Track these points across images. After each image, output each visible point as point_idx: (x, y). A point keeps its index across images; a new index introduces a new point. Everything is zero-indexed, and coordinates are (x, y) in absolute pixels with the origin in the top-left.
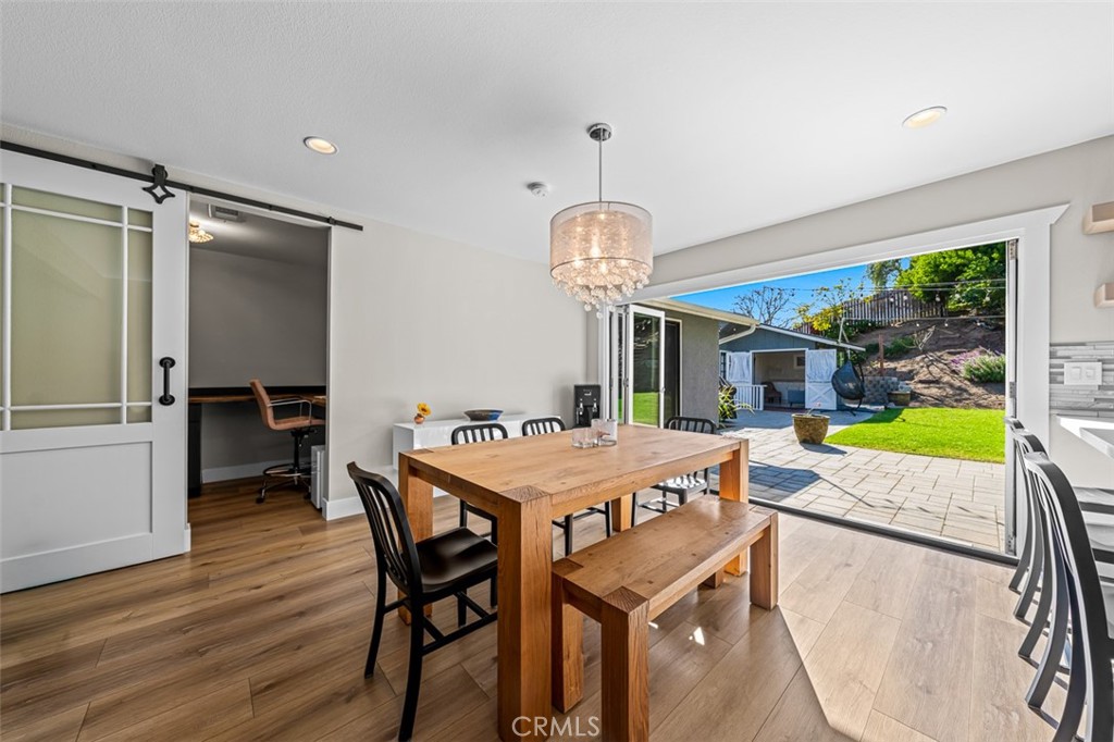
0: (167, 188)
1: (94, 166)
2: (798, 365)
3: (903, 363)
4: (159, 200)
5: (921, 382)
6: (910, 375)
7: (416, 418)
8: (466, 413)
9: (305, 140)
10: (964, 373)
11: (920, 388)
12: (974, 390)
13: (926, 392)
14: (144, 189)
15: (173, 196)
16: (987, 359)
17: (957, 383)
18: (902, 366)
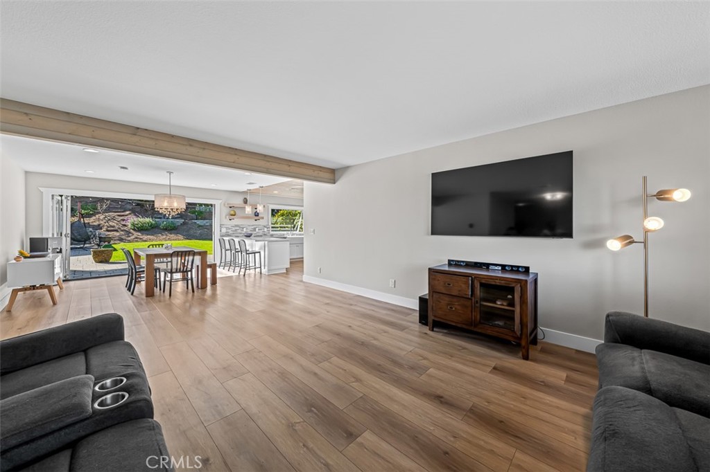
6: (99, 227)
10: (130, 226)
12: (137, 234)
17: (126, 230)
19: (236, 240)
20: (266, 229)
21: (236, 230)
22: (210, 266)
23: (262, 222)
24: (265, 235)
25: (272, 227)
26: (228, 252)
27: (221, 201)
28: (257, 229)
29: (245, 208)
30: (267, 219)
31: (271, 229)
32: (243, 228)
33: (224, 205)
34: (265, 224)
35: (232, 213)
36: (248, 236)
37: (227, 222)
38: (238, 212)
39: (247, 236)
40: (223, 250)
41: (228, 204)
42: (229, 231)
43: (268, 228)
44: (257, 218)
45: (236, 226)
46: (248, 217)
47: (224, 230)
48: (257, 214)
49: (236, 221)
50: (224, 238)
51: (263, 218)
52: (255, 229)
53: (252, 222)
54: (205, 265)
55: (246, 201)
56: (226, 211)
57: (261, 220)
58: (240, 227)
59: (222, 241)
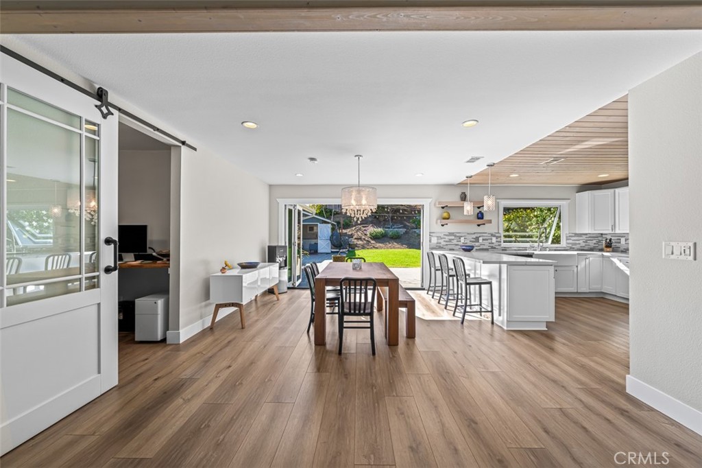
0: (109, 107)
1: (62, 80)
2: (310, 230)
3: (348, 230)
4: (105, 116)
5: (356, 239)
6: (351, 236)
7: (221, 270)
8: (239, 264)
9: (242, 123)
10: (368, 235)
11: (356, 241)
12: (372, 242)
13: (358, 243)
14: (96, 106)
15: (112, 114)
16: (375, 230)
17: (366, 239)
18: (348, 231)
19: (450, 256)
20: (494, 240)
21: (450, 240)
22: (404, 304)
23: (488, 229)
24: (492, 248)
25: (505, 236)
26: (439, 273)
27: (430, 200)
28: (481, 239)
29: (463, 207)
30: (498, 224)
31: (503, 239)
32: (460, 237)
33: (435, 205)
34: (494, 231)
35: (445, 215)
36: (468, 249)
37: (438, 228)
38: (453, 214)
39: (465, 250)
40: (433, 269)
41: (440, 203)
42: (442, 241)
43: (497, 237)
44: (480, 221)
45: (451, 234)
46: (467, 221)
47: (434, 240)
48: (480, 216)
49: (451, 227)
50: (434, 252)
51: (490, 222)
52: (477, 239)
53: (473, 228)
54: (395, 303)
55: (464, 198)
56: (437, 212)
57: (487, 225)
58: (455, 236)
59: (431, 256)
